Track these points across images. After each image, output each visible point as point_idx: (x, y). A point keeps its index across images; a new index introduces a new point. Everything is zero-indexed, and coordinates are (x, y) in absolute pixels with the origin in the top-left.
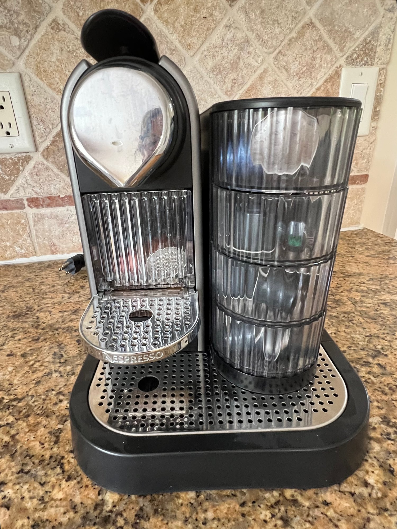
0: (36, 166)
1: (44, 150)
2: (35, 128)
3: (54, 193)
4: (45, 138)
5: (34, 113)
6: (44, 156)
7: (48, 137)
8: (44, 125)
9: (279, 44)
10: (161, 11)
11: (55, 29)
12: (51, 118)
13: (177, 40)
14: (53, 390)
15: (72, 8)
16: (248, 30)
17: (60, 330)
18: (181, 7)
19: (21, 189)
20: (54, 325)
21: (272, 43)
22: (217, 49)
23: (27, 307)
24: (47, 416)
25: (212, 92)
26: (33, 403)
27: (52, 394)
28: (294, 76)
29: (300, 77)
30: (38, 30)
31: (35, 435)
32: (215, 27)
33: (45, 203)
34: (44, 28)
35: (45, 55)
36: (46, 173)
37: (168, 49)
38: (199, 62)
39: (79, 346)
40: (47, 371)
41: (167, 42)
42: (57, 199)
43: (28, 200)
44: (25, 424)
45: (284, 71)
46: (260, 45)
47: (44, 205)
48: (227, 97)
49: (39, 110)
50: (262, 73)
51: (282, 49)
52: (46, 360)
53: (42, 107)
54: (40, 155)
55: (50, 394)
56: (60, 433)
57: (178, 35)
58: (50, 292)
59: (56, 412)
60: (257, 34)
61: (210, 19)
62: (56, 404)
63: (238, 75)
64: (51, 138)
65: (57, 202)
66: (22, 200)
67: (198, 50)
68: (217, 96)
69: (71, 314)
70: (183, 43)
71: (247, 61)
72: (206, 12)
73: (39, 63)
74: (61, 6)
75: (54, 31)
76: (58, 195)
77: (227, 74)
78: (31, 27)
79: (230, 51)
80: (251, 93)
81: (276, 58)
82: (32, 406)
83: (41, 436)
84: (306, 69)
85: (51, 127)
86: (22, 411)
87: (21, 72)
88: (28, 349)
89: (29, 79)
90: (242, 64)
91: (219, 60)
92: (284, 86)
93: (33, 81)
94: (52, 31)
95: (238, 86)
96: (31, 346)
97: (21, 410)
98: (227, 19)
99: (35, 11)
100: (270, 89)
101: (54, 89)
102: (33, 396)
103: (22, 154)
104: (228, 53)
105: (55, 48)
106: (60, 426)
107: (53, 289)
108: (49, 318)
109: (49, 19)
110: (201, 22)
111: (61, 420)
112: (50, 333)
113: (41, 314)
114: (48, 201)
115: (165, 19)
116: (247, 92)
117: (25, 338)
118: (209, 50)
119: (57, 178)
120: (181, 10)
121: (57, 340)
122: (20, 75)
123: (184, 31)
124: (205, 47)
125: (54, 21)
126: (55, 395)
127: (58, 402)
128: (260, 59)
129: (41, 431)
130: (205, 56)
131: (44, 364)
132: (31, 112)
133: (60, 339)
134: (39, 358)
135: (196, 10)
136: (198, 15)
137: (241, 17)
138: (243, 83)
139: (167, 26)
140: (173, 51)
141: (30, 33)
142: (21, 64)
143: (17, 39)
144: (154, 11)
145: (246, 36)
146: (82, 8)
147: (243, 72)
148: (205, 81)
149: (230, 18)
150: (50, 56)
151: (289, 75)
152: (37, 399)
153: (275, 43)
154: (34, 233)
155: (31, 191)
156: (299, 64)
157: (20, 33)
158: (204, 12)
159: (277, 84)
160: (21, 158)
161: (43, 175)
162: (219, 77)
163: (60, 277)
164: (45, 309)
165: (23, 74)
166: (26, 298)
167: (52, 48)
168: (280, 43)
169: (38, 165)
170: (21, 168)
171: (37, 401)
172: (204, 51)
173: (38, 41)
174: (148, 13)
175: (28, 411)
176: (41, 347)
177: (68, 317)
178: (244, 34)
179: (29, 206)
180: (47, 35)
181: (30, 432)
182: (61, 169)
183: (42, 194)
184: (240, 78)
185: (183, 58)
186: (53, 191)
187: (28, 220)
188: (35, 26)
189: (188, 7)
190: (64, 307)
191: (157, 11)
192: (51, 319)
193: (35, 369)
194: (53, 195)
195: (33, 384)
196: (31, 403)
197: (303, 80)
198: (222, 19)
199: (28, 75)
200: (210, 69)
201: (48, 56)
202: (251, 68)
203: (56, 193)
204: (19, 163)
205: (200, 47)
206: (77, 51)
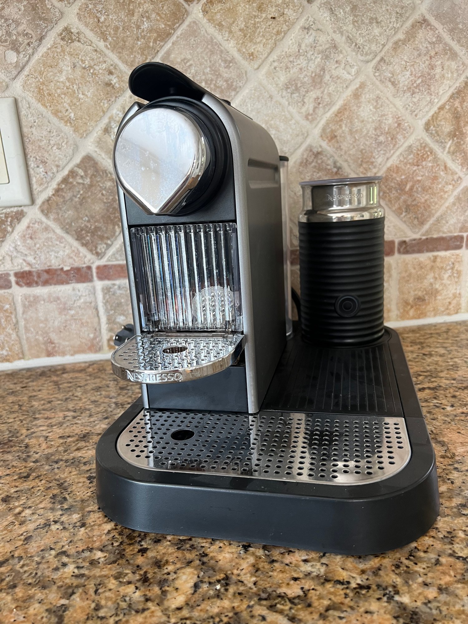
0: (31, 225)
1: (43, 203)
2: (32, 172)
3: (55, 263)
4: (46, 185)
5: (31, 152)
6: (42, 211)
7: (50, 185)
8: (45, 167)
9: (380, 49)
10: (212, 12)
11: (67, 40)
12: (56, 157)
13: (235, 48)
14: (51, 549)
15: (90, 13)
16: (334, 32)
17: (61, 463)
18: (240, 6)
19: (8, 258)
20: (52, 455)
21: (370, 48)
22: (291, 59)
23: (10, 432)
24: (44, 587)
25: (286, 118)
26: (22, 567)
27: (50, 555)
28: (404, 92)
29: (414, 93)
30: (44, 41)
31: (26, 613)
32: (289, 30)
33: (41, 279)
34: (51, 38)
35: (51, 74)
36: (45, 235)
37: (222, 61)
38: (267, 77)
39: (90, 485)
40: (42, 521)
41: (222, 52)
42: (59, 272)
43: (16, 274)
44: (9, 598)
45: (390, 85)
46: (354, 50)
47: (40, 283)
48: (308, 122)
49: (39, 147)
50: (357, 89)
51: (385, 56)
52: (41, 506)
53: (43, 143)
54: (37, 210)
55: (47, 555)
56: (64, 611)
57: (236, 42)
58: (44, 410)
59: (57, 581)
60: (348, 37)
61: (282, 19)
62: (57, 569)
63: (323, 92)
64: (54, 185)
65: (59, 278)
66: (8, 275)
67: (263, 61)
68: (293, 121)
69: (77, 440)
70: (244, 52)
71: (335, 73)
72: (275, 11)
73: (43, 84)
74: (76, 11)
75: (65, 42)
76: (60, 267)
77: (307, 92)
78: (35, 38)
79: (309, 60)
80: (343, 117)
81: (376, 67)
82: (19, 572)
83: (35, 615)
84: (422, 81)
85: (55, 170)
86: (4, 579)
87: (17, 97)
88: (13, 490)
89: (28, 105)
90: (327, 77)
91: (294, 73)
92: (391, 106)
93: (32, 108)
94: (62, 43)
95: (324, 107)
96: (17, 487)
97: (3, 577)
98: (305, 18)
99: (40, 18)
100: (371, 110)
101: (61, 119)
102: (20, 558)
103: (12, 209)
104: (308, 63)
105: (66, 66)
106: (63, 601)
107: (49, 405)
108: (44, 446)
109: (60, 27)
110: (268, 24)
111: (66, 593)
112: (47, 467)
113: (32, 440)
114: (45, 276)
115: (217, 22)
116: (336, 115)
117: (7, 475)
118: (279, 60)
119: (60, 242)
120: (240, 9)
121: (57, 477)
122: (16, 101)
123: (245, 36)
124: (274, 56)
125: (66, 29)
126: (55, 557)
127: (60, 566)
128: (353, 70)
129: (35, 608)
130: (275, 68)
131: (38, 512)
132: (27, 150)
133: (63, 476)
134: (30, 503)
135: (260, 8)
136: (264, 15)
137: (324, 16)
138: (330, 104)
139: (220, 30)
140: (230, 63)
141: (32, 46)
142: (17, 87)
143: (15, 54)
144: (203, 12)
145: (333, 40)
146: (104, 12)
147: (330, 89)
148: (276, 102)
149: (309, 17)
150: (58, 74)
151: (398, 90)
152: (28, 562)
153: (374, 47)
154: (22, 323)
155: (21, 261)
156: (411, 75)
157: (19, 47)
158: (272, 11)
159: (380, 103)
160: (10, 215)
161: (40, 238)
162: (295, 95)
163: (59, 389)
164: (38, 434)
165: (19, 100)
166: (8, 418)
167: (61, 64)
168: (381, 47)
169: (33, 224)
170: (9, 229)
171: (27, 565)
172: (274, 61)
173: (42, 56)
174: (193, 16)
175: (13, 579)
176: (32, 488)
177: (73, 444)
178: (329, 38)
179: (17, 283)
180: (56, 47)
181: (19, 608)
182: (67, 229)
183: (37, 266)
184: (326, 97)
185: (244, 72)
186: (53, 261)
187: (14, 304)
188: (39, 37)
189: (250, 5)
190: (67, 430)
191: (207, 12)
192: (48, 447)
193: (23, 519)
194: (54, 267)
195: (20, 540)
196: (18, 567)
197: (417, 96)
198: (297, 19)
199: (25, 100)
200: (283, 86)
201: (55, 75)
202: (341, 83)
203: (57, 264)
204: (7, 221)
205: (267, 57)
206: (95, 66)
